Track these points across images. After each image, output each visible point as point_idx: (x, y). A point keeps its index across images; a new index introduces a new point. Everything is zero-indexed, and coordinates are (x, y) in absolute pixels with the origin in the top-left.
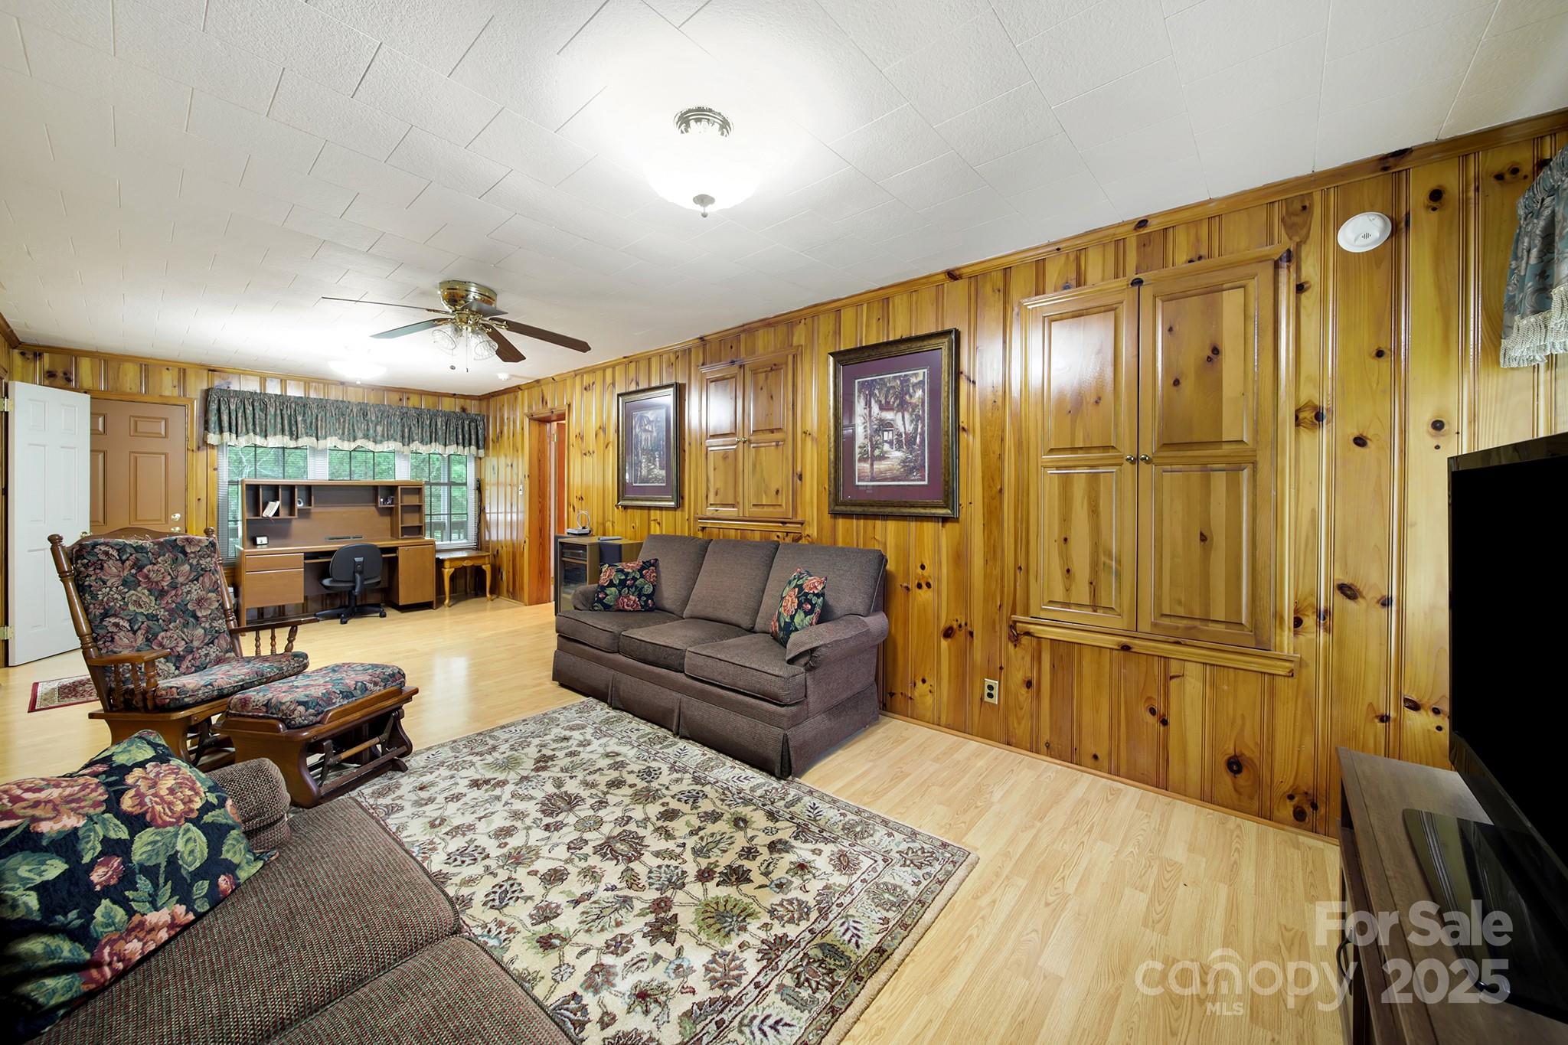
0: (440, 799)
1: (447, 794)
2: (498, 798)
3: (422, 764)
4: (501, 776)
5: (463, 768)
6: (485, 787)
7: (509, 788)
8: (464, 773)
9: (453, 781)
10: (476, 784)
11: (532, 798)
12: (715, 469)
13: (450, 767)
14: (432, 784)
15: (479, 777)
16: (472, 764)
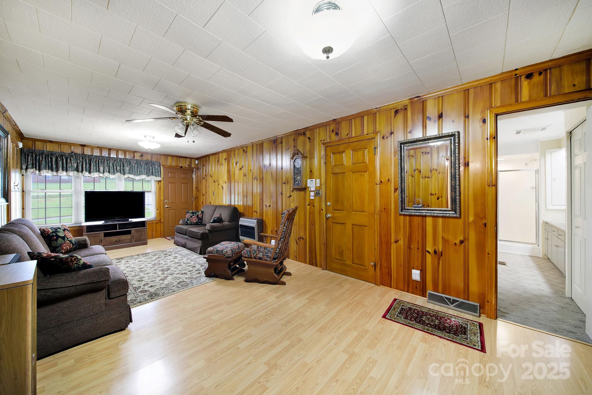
0: (194, 271)
1: (192, 272)
2: (180, 271)
3: (201, 279)
4: (178, 275)
5: (189, 277)
6: (183, 273)
7: (177, 272)
8: (188, 276)
9: (192, 274)
10: (186, 274)
11: (171, 271)
13: (193, 278)
14: (197, 274)
15: (184, 275)
16: (186, 278)
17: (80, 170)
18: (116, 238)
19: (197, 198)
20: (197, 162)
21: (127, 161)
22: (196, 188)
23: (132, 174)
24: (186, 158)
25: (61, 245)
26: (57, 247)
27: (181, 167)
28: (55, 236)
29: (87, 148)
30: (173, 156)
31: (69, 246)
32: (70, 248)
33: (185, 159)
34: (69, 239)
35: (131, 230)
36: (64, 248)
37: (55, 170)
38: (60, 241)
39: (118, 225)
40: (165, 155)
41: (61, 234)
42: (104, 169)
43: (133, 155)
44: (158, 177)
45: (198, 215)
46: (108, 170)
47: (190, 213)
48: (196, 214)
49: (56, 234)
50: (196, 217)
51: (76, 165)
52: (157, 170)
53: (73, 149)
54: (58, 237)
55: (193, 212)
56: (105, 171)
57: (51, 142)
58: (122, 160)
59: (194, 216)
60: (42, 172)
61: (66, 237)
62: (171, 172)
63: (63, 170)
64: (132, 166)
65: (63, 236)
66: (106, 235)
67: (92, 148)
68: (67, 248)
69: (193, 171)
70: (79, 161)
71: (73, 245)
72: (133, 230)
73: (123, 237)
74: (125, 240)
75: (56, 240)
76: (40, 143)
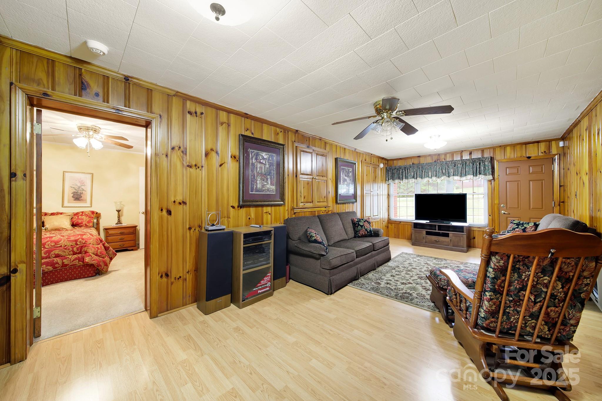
12: (304, 188)
17: (415, 177)
18: (436, 238)
19: (563, 202)
20: (561, 144)
21: (452, 163)
22: (560, 186)
23: (458, 176)
24: (538, 142)
25: (359, 231)
26: (358, 231)
27: (529, 158)
28: (357, 224)
29: (422, 158)
30: (514, 146)
31: (364, 232)
32: (365, 234)
33: (536, 144)
34: (365, 228)
35: (449, 233)
36: (361, 233)
37: (401, 179)
38: (359, 227)
39: (437, 226)
40: (500, 146)
41: (361, 224)
42: (432, 174)
43: (461, 155)
44: (489, 175)
45: (525, 228)
46: (435, 175)
47: (515, 224)
48: (523, 226)
49: (358, 223)
50: (522, 231)
51: (413, 174)
52: (487, 168)
53: (413, 162)
54: (359, 225)
55: (520, 222)
56: (433, 176)
57: (401, 159)
58: (448, 163)
59: (517, 229)
60: (395, 181)
61: (363, 226)
62: (509, 167)
63: (399, 179)
64: (457, 167)
65: (362, 225)
66: (428, 233)
67: (425, 156)
68: (363, 233)
69: (553, 160)
70: (415, 170)
71: (368, 232)
72: (451, 233)
73: (441, 239)
74: (444, 242)
75: (357, 227)
76: (395, 161)
